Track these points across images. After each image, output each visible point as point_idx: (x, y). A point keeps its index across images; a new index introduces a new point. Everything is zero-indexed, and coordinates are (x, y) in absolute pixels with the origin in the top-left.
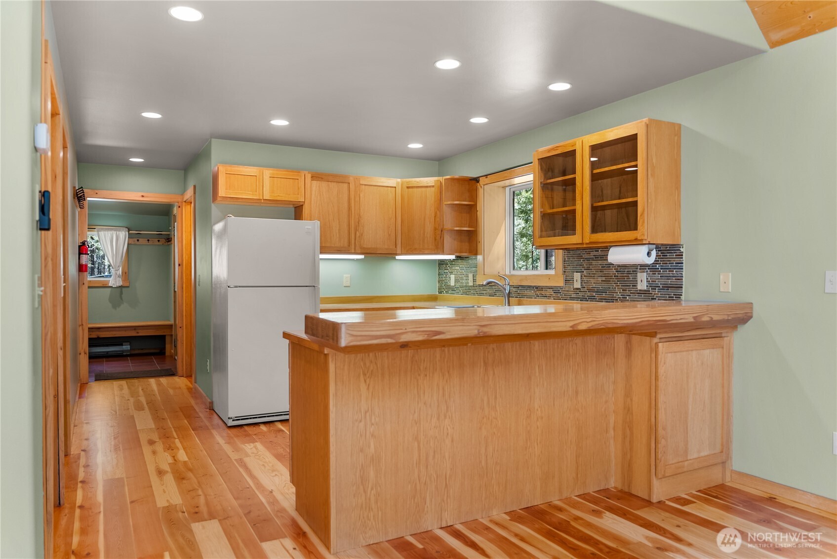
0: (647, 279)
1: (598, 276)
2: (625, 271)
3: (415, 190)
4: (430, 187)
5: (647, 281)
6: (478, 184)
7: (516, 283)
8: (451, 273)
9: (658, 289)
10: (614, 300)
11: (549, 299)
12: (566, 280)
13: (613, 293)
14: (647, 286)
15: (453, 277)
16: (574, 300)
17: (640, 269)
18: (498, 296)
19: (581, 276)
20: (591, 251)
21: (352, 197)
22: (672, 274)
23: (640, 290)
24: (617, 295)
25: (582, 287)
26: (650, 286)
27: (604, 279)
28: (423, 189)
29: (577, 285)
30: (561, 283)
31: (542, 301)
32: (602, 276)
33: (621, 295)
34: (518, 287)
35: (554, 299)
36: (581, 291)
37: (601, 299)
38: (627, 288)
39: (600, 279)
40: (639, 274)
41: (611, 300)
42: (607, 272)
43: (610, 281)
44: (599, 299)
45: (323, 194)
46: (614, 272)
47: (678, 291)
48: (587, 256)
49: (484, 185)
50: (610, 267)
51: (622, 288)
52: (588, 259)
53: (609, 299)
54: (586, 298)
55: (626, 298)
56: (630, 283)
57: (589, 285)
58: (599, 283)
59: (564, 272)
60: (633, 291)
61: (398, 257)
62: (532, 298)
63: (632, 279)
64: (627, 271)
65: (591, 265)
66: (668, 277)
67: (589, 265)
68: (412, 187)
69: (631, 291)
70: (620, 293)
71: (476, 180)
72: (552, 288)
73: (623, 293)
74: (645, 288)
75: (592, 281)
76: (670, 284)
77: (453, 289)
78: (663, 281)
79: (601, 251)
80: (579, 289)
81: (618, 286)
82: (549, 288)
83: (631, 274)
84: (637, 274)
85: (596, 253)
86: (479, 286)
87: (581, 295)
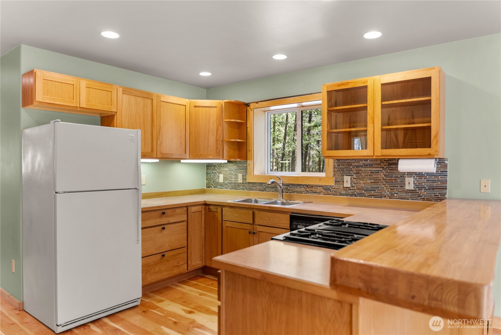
0: (414, 182)
1: (367, 179)
2: (393, 176)
3: (201, 109)
4: (213, 107)
5: (414, 184)
6: (249, 108)
7: (286, 182)
8: (220, 173)
9: (424, 190)
10: (382, 196)
11: (319, 194)
12: (335, 181)
13: (382, 191)
14: (414, 187)
15: (221, 177)
16: (343, 196)
17: (407, 175)
18: (268, 191)
19: (351, 178)
20: (360, 161)
21: (155, 111)
22: (437, 179)
23: (407, 190)
24: (385, 193)
25: (351, 187)
26: (417, 187)
27: (373, 181)
28: (208, 109)
29: (347, 184)
30: (332, 183)
31: (312, 196)
32: (371, 179)
33: (389, 193)
34: (288, 185)
35: (324, 194)
36: (351, 190)
37: (370, 195)
38: (395, 188)
39: (369, 181)
40: (406, 179)
41: (380, 196)
42: (376, 176)
43: (379, 183)
44: (368, 195)
45: (132, 107)
46: (383, 176)
47: (443, 191)
48: (357, 164)
49: (254, 109)
50: (379, 173)
51: (390, 188)
52: (357, 167)
53: (378, 196)
54: (356, 195)
55: (394, 195)
56: (398, 185)
57: (359, 185)
58: (368, 184)
59: (334, 175)
60: (401, 190)
61: (182, 161)
62: (303, 193)
63: (400, 181)
64: (395, 176)
65: (361, 171)
66: (434, 181)
67: (359, 171)
68: (199, 107)
69: (399, 190)
70: (388, 191)
71: (247, 105)
72: (322, 187)
73: (392, 191)
74: (413, 188)
75: (362, 182)
76: (436, 186)
77: (222, 185)
78: (429, 184)
79: (369, 161)
80: (349, 188)
81: (386, 186)
82: (319, 187)
83: (399, 178)
84: (405, 178)
85: (364, 162)
86: (249, 183)
87: (350, 192)
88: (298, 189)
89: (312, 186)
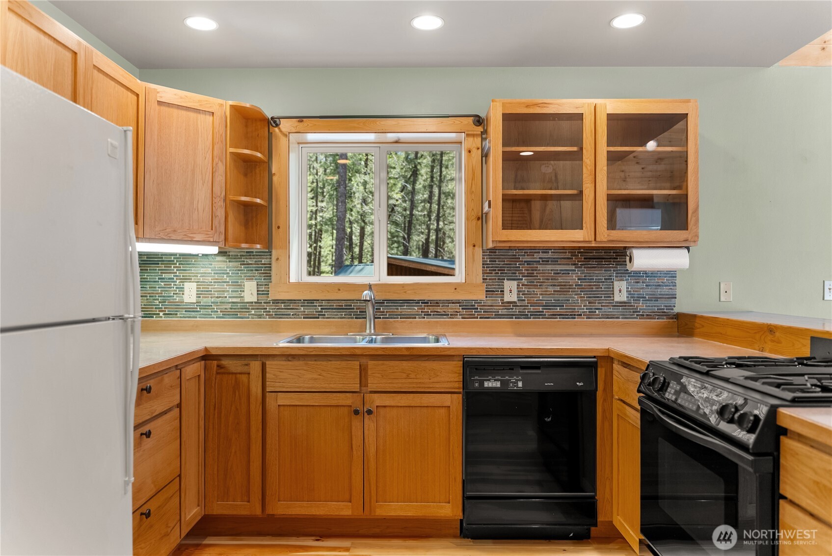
0: (627, 288)
1: (549, 285)
2: (593, 279)
3: (175, 112)
4: (205, 112)
5: (627, 291)
6: (276, 129)
9: (643, 300)
10: (575, 315)
11: (453, 318)
12: (487, 291)
13: (574, 306)
14: (627, 297)
15: (191, 287)
16: (503, 318)
17: (616, 277)
18: (327, 318)
19: (518, 285)
20: (535, 253)
22: (662, 282)
23: (617, 302)
24: (580, 309)
25: (519, 300)
26: (632, 297)
27: (558, 288)
29: (511, 296)
30: (479, 295)
31: (437, 322)
32: (555, 285)
33: (586, 309)
35: (462, 318)
36: (518, 306)
37: (553, 315)
38: (596, 300)
39: (551, 289)
40: (616, 284)
41: (571, 315)
42: (563, 279)
43: (569, 291)
44: (550, 315)
46: (575, 279)
47: (670, 302)
48: (529, 258)
49: (289, 133)
50: (569, 274)
51: (588, 300)
52: (529, 263)
53: (567, 315)
54: (528, 315)
55: (596, 312)
56: (601, 294)
57: (533, 297)
58: (550, 294)
59: (483, 279)
60: (606, 303)
62: (415, 318)
63: (604, 288)
64: (596, 279)
65: (536, 270)
66: (657, 287)
67: (532, 270)
69: (603, 303)
70: (584, 306)
71: (274, 122)
72: (459, 303)
73: (591, 306)
74: (625, 299)
75: (538, 291)
76: (660, 295)
77: (190, 309)
78: (649, 291)
79: (551, 252)
80: (515, 302)
81: (581, 297)
82: (453, 303)
83: (604, 282)
84: (613, 282)
85: (541, 255)
86: (276, 302)
87: (517, 310)
88: (405, 309)
89: (437, 303)
